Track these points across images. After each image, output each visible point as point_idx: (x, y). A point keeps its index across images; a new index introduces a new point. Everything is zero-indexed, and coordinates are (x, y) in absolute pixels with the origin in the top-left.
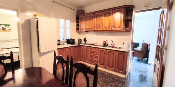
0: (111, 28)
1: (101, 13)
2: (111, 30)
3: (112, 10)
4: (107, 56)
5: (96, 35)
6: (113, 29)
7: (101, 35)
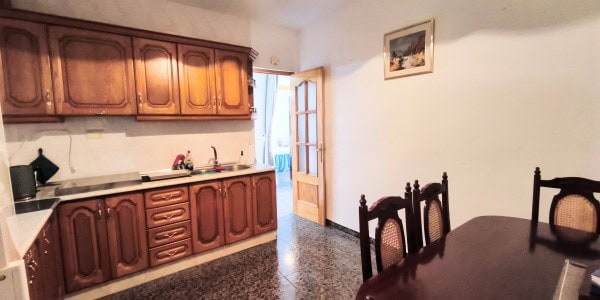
0: (215, 107)
1: (169, 47)
2: (215, 113)
3: (214, 49)
4: (226, 201)
5: (130, 134)
6: (222, 110)
7: (159, 134)
